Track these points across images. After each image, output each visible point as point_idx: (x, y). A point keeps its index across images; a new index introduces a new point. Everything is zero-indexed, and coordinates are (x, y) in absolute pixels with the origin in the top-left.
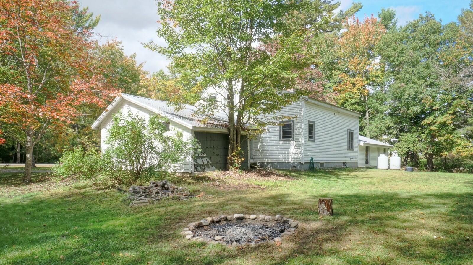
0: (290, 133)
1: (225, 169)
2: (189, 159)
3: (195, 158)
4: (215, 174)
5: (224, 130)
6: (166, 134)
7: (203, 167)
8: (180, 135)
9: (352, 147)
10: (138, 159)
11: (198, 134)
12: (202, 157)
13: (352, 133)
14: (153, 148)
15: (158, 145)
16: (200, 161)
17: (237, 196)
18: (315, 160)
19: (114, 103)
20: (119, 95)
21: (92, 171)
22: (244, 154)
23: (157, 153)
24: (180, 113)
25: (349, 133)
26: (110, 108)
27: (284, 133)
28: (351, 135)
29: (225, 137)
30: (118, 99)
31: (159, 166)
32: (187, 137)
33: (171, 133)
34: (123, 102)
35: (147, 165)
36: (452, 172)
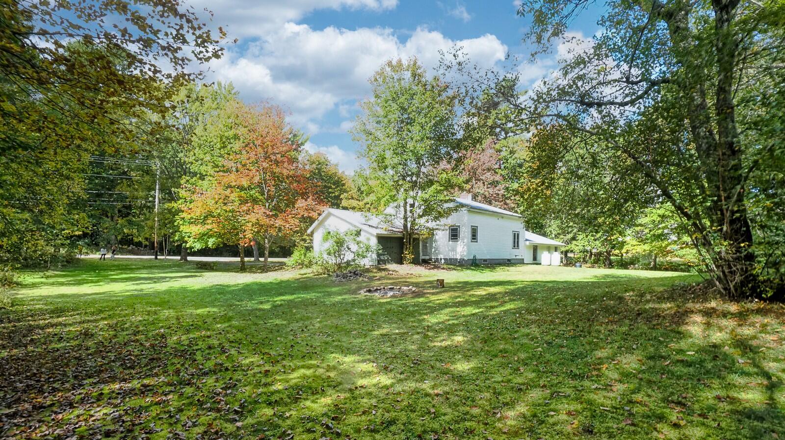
0: (456, 235)
1: (401, 263)
2: (374, 256)
3: (379, 255)
4: (392, 266)
5: (400, 235)
6: (358, 239)
7: (385, 262)
8: (368, 239)
9: (518, 246)
10: (339, 256)
11: (381, 239)
12: (384, 255)
13: (518, 235)
14: (349, 249)
15: (354, 248)
16: (382, 258)
17: (404, 280)
18: (478, 257)
19: (324, 215)
20: (327, 210)
21: (310, 265)
22: (416, 252)
23: (352, 252)
24: (370, 223)
25: (515, 234)
26: (321, 218)
27: (453, 236)
28: (516, 237)
29: (400, 240)
30: (326, 212)
31: (354, 260)
32: (374, 242)
33: (362, 238)
34: (329, 214)
35: (345, 260)
36: (628, 269)
